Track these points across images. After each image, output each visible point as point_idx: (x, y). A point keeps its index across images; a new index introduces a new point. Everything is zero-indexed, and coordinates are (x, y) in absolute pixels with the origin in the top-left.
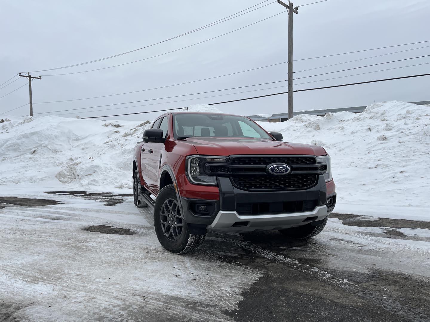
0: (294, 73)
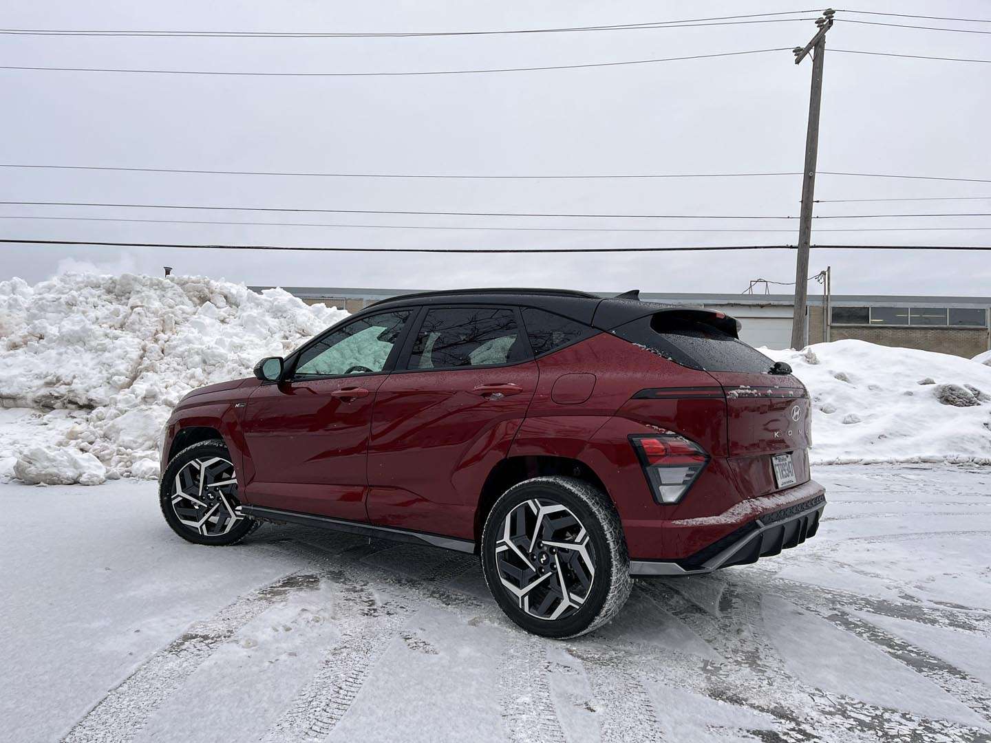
0: (818, 202)
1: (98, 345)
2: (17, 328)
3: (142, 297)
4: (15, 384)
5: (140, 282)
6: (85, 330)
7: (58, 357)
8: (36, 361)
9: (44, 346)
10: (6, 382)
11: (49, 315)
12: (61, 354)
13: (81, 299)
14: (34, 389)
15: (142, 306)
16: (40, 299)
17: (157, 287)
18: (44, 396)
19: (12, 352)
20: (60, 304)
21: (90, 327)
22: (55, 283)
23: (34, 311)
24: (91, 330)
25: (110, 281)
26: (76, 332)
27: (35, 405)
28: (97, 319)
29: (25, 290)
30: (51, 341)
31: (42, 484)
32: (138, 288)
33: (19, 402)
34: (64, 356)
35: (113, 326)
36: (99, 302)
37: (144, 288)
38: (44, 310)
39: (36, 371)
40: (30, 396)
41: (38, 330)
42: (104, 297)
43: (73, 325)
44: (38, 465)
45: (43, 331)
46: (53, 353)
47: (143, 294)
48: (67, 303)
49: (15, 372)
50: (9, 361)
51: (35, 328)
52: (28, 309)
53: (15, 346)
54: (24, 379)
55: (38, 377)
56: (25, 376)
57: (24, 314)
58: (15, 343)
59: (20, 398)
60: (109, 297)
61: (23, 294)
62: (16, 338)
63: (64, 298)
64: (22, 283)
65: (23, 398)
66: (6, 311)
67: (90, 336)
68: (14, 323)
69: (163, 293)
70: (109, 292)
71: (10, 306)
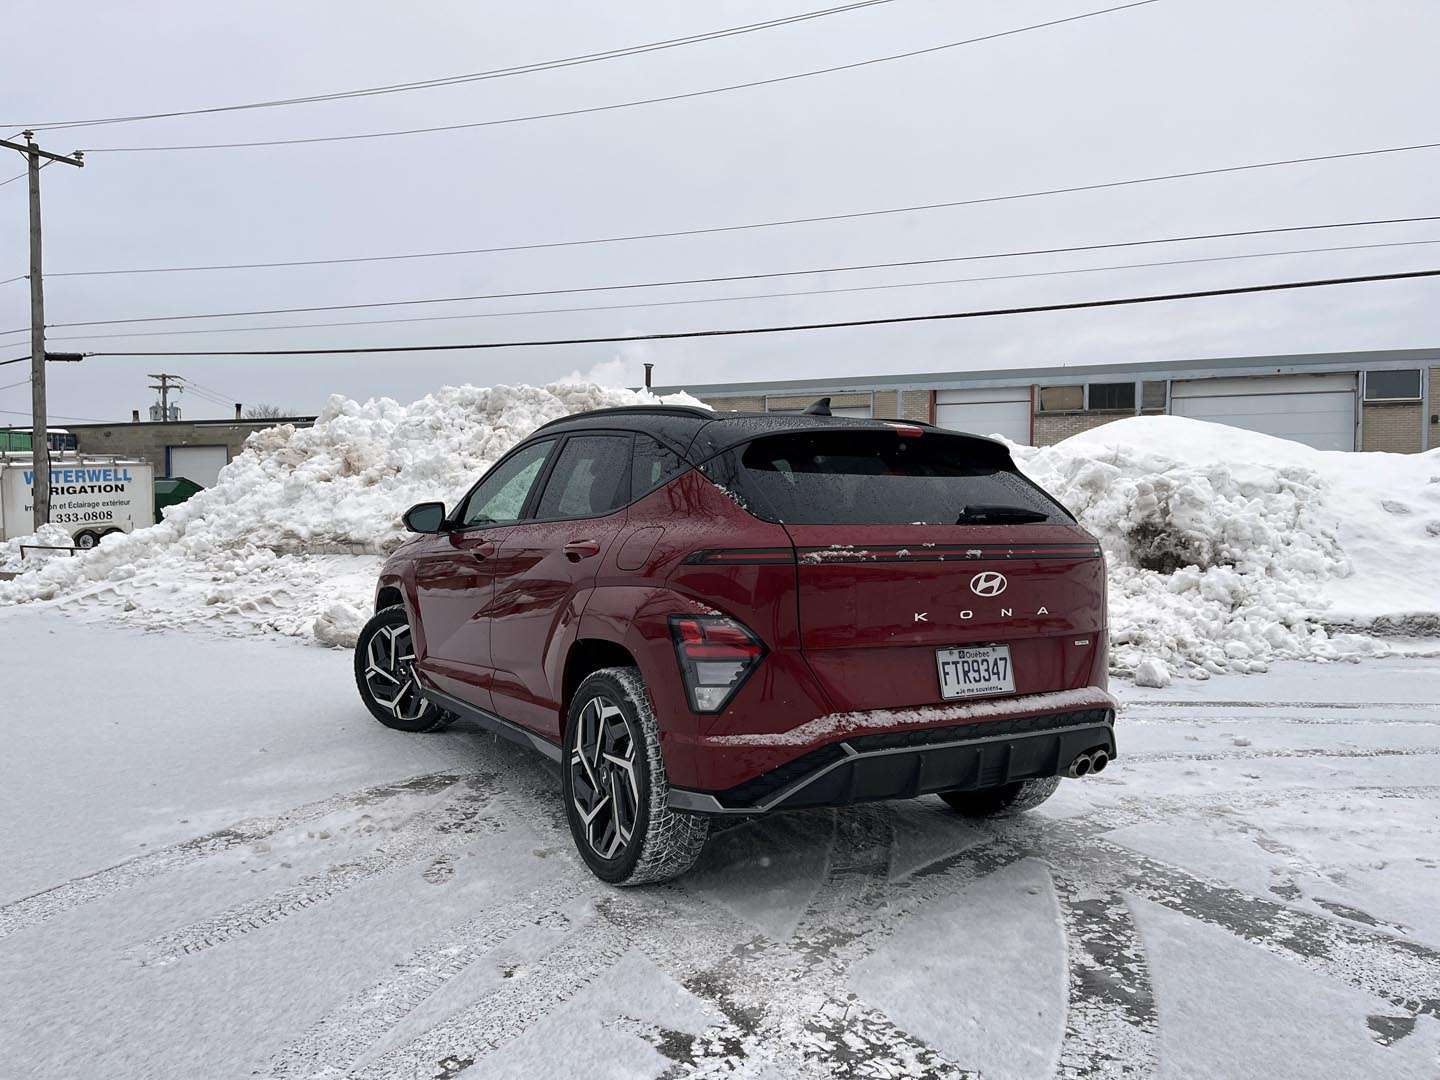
1: (451, 478)
2: (378, 459)
3: (513, 414)
4: (364, 527)
5: (514, 396)
6: (439, 460)
7: (410, 493)
8: (388, 499)
9: (399, 480)
10: (355, 524)
11: (411, 442)
12: (412, 490)
13: (447, 420)
14: (382, 532)
15: (505, 427)
16: (404, 423)
17: (532, 401)
18: (391, 541)
19: (367, 488)
20: (423, 429)
21: (446, 456)
22: (428, 402)
23: (397, 438)
24: (445, 459)
25: (483, 396)
26: (430, 462)
27: (383, 551)
28: (460, 445)
29: (395, 413)
30: (407, 473)
31: (339, 646)
32: (510, 403)
33: (368, 548)
34: (416, 492)
35: (475, 453)
36: (467, 424)
37: (518, 403)
38: (407, 437)
39: (386, 511)
40: (378, 541)
41: (395, 462)
42: (473, 417)
43: (428, 454)
44: (338, 624)
45: (400, 463)
46: (406, 488)
47: (514, 411)
48: (431, 427)
49: (366, 512)
50: (361, 499)
51: (391, 459)
52: (392, 436)
53: (371, 482)
54: (373, 521)
55: (388, 518)
56: (375, 516)
57: (386, 442)
58: (371, 478)
59: (369, 544)
60: (479, 416)
61: (391, 419)
62: (372, 472)
63: (428, 419)
64: (392, 405)
65: (371, 543)
66: (368, 439)
67: (444, 467)
68: (375, 452)
69: (538, 408)
70: (481, 409)
71: (373, 432)
